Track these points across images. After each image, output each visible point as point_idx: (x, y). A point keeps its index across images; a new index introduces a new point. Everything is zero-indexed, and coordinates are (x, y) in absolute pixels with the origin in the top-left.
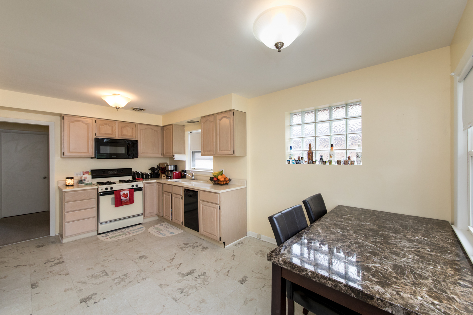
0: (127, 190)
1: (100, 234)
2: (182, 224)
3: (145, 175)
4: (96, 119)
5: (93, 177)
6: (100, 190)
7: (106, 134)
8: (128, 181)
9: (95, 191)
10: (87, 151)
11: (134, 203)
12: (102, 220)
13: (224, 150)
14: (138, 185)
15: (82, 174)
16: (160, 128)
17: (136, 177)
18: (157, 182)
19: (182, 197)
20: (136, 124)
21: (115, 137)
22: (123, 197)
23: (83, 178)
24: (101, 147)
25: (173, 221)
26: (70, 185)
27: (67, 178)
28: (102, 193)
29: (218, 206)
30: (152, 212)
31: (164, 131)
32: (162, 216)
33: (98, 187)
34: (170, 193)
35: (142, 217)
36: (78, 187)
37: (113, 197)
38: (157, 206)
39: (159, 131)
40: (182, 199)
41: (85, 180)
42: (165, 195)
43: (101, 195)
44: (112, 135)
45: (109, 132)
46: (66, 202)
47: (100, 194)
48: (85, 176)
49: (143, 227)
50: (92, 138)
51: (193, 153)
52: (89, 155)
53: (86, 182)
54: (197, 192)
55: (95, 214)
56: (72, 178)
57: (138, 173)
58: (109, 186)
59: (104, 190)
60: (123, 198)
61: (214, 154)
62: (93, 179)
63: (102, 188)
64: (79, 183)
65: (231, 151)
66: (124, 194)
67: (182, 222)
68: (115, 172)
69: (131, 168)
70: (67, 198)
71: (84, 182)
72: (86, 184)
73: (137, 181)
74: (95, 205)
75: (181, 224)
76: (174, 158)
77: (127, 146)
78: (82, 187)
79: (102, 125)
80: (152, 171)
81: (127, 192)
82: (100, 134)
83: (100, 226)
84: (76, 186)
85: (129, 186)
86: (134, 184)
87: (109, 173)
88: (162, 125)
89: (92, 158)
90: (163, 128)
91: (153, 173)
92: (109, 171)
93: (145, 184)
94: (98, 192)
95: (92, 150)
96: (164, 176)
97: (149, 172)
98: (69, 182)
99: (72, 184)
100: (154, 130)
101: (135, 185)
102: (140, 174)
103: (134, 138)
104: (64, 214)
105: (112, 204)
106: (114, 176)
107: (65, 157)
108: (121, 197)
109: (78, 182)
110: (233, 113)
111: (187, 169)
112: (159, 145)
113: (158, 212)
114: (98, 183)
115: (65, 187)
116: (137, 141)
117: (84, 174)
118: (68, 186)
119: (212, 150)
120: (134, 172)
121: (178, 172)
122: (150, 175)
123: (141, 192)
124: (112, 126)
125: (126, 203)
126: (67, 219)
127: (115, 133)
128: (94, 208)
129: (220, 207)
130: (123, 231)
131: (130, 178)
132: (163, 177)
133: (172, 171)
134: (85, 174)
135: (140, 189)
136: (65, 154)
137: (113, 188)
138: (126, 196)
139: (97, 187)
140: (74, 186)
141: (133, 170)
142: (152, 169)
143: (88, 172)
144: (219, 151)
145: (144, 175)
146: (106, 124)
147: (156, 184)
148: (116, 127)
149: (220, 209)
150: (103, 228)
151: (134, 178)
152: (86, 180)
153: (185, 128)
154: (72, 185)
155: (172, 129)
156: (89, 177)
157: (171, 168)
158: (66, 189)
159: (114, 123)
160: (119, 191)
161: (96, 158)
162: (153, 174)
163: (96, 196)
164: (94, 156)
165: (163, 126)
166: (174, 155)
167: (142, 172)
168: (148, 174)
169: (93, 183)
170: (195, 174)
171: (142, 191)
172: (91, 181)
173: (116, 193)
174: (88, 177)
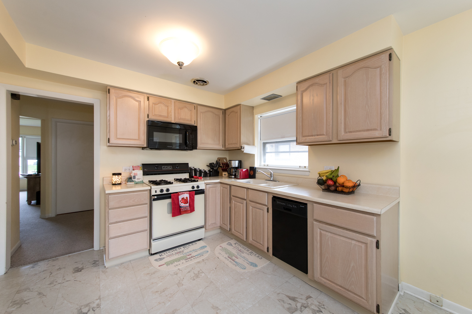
0: (187, 193)
1: (152, 254)
2: (268, 251)
3: (204, 172)
4: (148, 95)
5: (145, 174)
6: (153, 193)
7: (160, 116)
8: (185, 181)
9: (147, 193)
10: (137, 138)
11: (194, 211)
12: (155, 235)
13: (360, 131)
14: (200, 186)
15: (131, 168)
16: (221, 112)
17: (194, 175)
18: (221, 183)
19: (268, 209)
20: (195, 105)
21: (171, 120)
22: (182, 202)
23: (132, 175)
24: (155, 134)
25: (250, 242)
26: (117, 183)
27: (114, 174)
28: (156, 197)
29: (375, 241)
30: (215, 223)
31: (227, 116)
32: (229, 230)
33: (151, 188)
34: (245, 200)
35: (203, 229)
36: (128, 188)
37: (169, 203)
38: (220, 215)
39: (220, 116)
40: (268, 211)
41: (134, 177)
42: (234, 201)
43: (154, 200)
44: (167, 117)
45: (165, 114)
46: (110, 209)
47: (153, 197)
48: (135, 171)
49: (205, 245)
50: (144, 121)
51: (264, 144)
52: (140, 144)
53: (136, 180)
54: (306, 204)
55: (147, 227)
56: (120, 174)
57: (195, 170)
58: (164, 187)
59: (159, 193)
60: (182, 205)
61: (331, 139)
62: (144, 176)
63: (156, 190)
64: (128, 182)
65: (381, 130)
66: (183, 199)
67: (268, 248)
68: (170, 168)
69: (188, 164)
70: (112, 204)
71: (134, 180)
72: (136, 183)
73: (197, 181)
74: (147, 214)
75: (266, 251)
76: (242, 150)
77: (184, 132)
78: (132, 188)
79: (155, 104)
80: (210, 168)
81: (186, 196)
82: (153, 116)
83: (153, 243)
84: (124, 184)
85: (188, 187)
86: (195, 184)
87: (163, 169)
88: (224, 108)
89: (143, 148)
90: (225, 111)
91: (213, 170)
92: (163, 167)
93: (207, 184)
94: (151, 195)
95: (143, 137)
96: (225, 175)
97: (207, 169)
98: (116, 179)
99: (119, 182)
100: (215, 114)
101: (195, 186)
102: (197, 171)
103: (192, 123)
104: (107, 226)
105: (168, 213)
106: (169, 172)
107: (110, 145)
108: (180, 203)
109: (127, 180)
110: (390, 56)
111: (256, 165)
112: (220, 133)
113: (222, 223)
114: (151, 182)
115: (112, 186)
116: (196, 127)
117: (133, 170)
118: (115, 184)
119: (325, 133)
120: (191, 169)
121: (244, 170)
122: (209, 173)
123: (202, 196)
124: (168, 106)
125: (186, 212)
126: (112, 234)
127: (171, 115)
128: (146, 217)
129: (378, 243)
130: (181, 250)
131: (186, 176)
132: (223, 176)
133: (236, 168)
134: (135, 169)
135: (202, 192)
136: (111, 141)
137: (170, 189)
138: (185, 201)
139: (149, 188)
140: (122, 185)
141: (190, 166)
142: (211, 165)
143: (138, 167)
144: (343, 133)
145: (202, 172)
146: (161, 103)
147: (219, 185)
148: (172, 108)
149: (378, 247)
150: (157, 246)
151: (191, 176)
152: (137, 177)
153: (255, 111)
154: (120, 184)
155: (239, 111)
156: (140, 172)
157: (235, 164)
158: (112, 189)
159: (169, 102)
160: (177, 194)
161: (148, 147)
162: (212, 172)
163: (148, 201)
164: (145, 146)
165: (225, 110)
166: (243, 146)
167: (200, 169)
168: (207, 171)
169: (144, 181)
170: (274, 174)
171: (204, 194)
172: (142, 179)
173: (173, 197)
174: (138, 173)
